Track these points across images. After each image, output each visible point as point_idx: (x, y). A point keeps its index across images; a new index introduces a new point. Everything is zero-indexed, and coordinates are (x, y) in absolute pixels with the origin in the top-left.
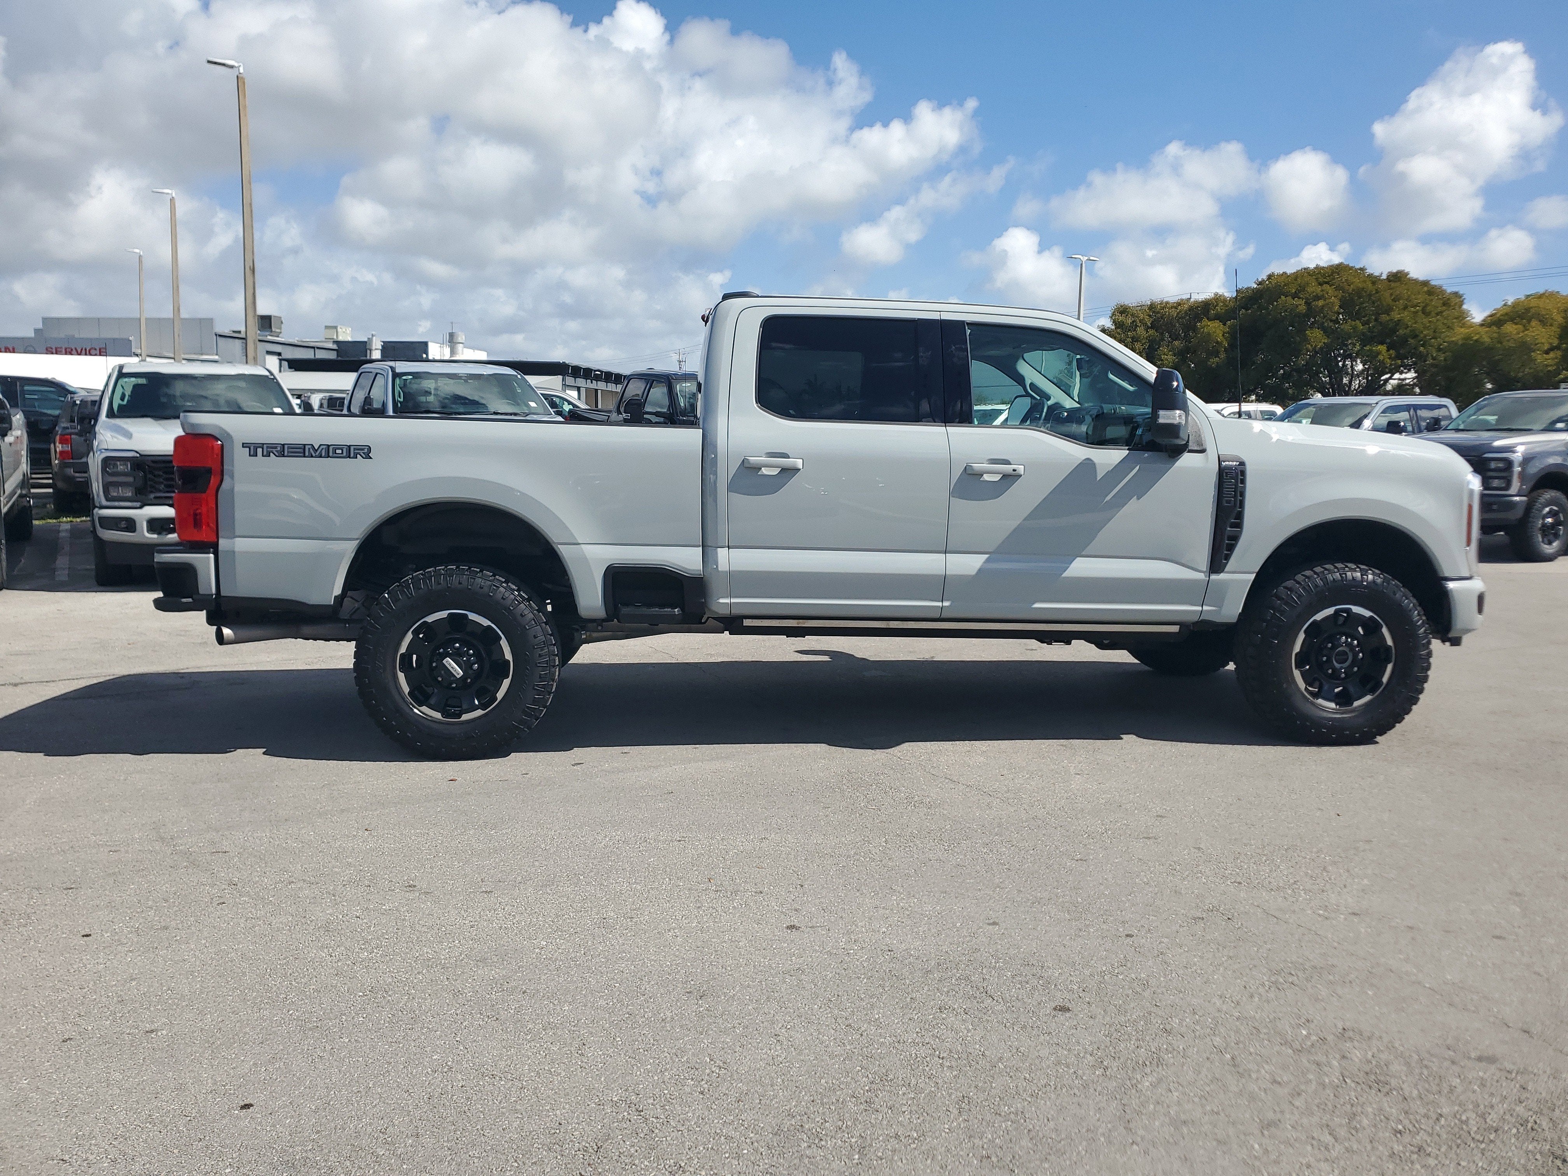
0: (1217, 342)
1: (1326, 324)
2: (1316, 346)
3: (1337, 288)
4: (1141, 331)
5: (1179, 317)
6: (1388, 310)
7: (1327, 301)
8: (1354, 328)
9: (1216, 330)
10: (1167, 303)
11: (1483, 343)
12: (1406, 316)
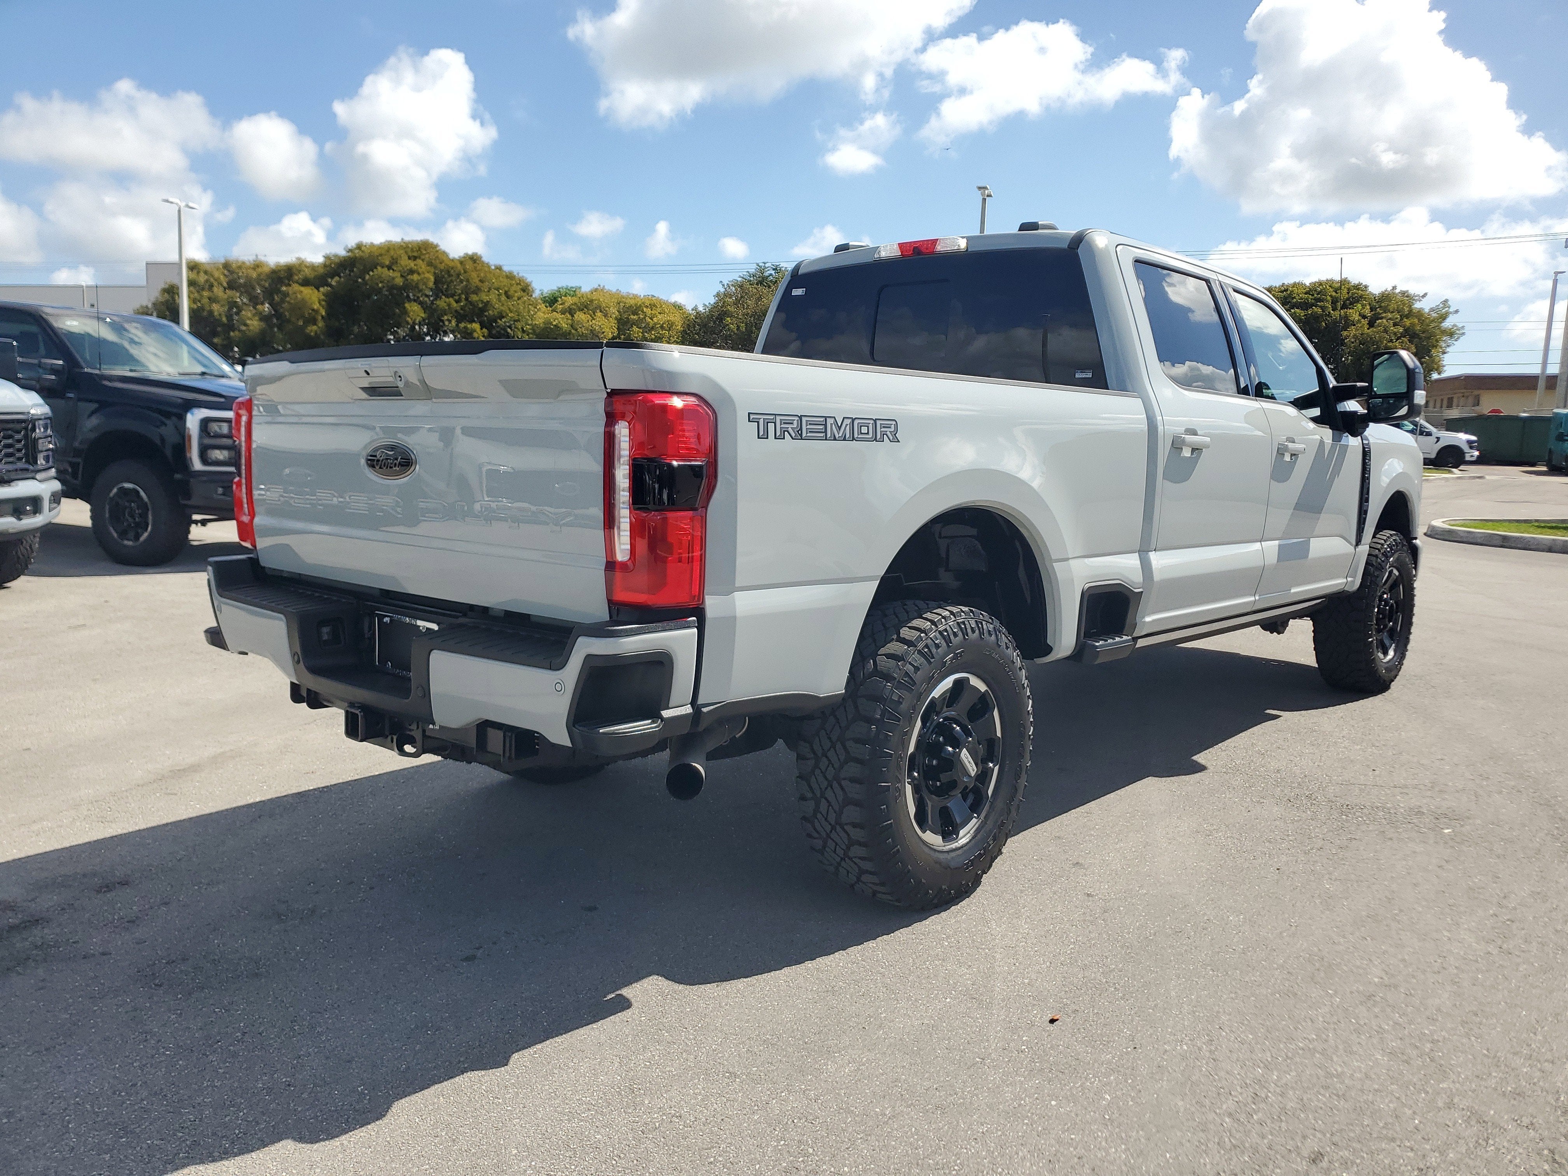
0: (313, 310)
1: (421, 299)
2: (415, 320)
3: (430, 264)
4: (218, 291)
5: (259, 280)
6: (477, 291)
7: (422, 276)
8: (449, 305)
9: (313, 297)
10: (244, 263)
11: (561, 329)
12: (493, 297)
